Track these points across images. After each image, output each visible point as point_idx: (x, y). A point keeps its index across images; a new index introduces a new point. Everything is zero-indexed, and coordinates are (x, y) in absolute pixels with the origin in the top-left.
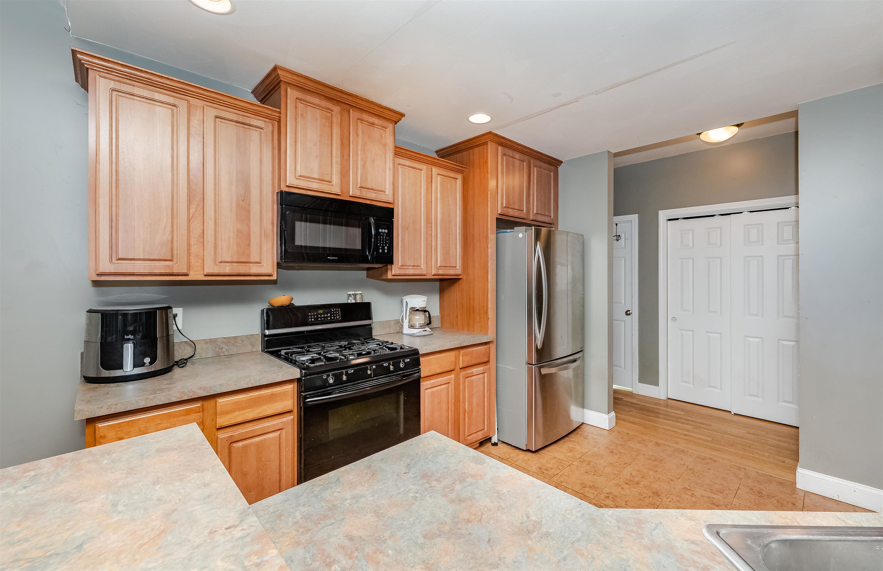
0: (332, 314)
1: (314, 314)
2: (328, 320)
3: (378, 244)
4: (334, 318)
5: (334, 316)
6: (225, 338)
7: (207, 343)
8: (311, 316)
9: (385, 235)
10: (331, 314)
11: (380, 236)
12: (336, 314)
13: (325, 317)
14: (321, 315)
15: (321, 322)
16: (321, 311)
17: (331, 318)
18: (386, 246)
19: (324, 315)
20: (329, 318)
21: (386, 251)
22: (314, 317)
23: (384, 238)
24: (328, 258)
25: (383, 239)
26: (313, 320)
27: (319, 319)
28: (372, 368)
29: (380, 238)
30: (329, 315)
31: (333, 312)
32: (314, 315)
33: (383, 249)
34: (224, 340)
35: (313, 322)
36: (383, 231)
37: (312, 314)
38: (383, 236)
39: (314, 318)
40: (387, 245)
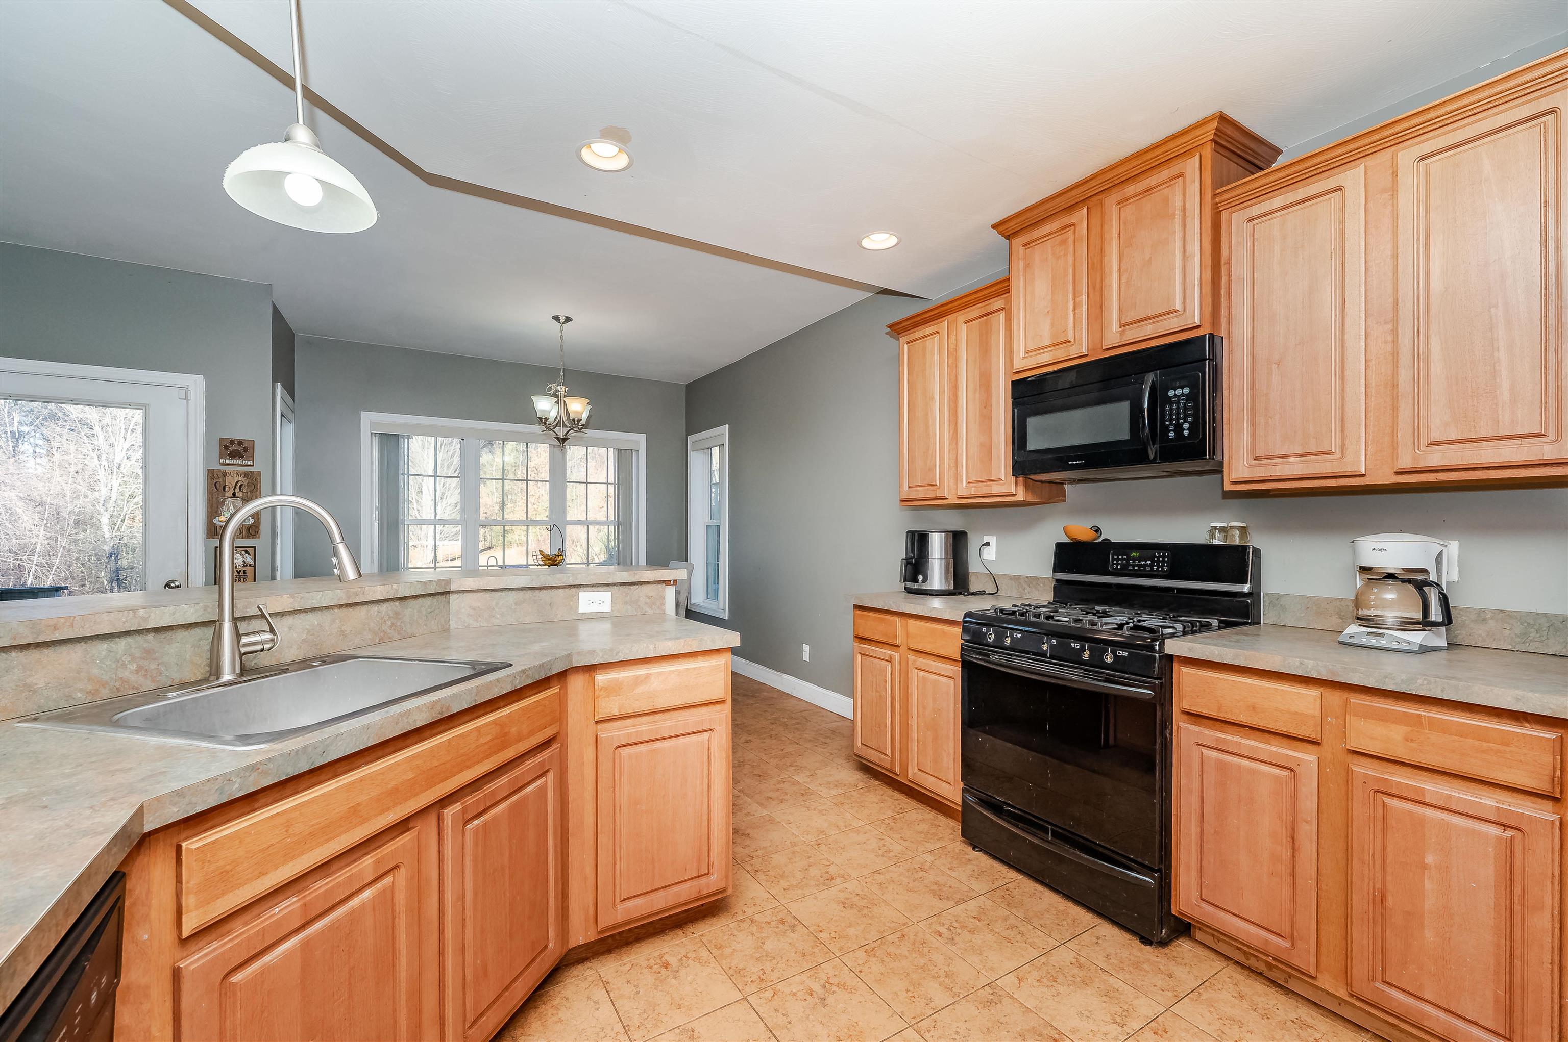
0: (1155, 561)
1: (1122, 557)
2: (1145, 570)
3: (1165, 421)
4: (1157, 569)
5: (1158, 567)
6: (1027, 577)
7: (1011, 579)
8: (1117, 561)
9: (1182, 400)
10: (1153, 561)
11: (1171, 403)
12: (1163, 562)
13: (1140, 566)
14: (1134, 561)
15: (1131, 572)
16: (1135, 554)
17: (1152, 569)
18: (1185, 422)
19: (1139, 562)
20: (1148, 569)
21: (1186, 433)
22: (1122, 562)
23: (1182, 406)
24: (1070, 463)
25: (1178, 408)
26: (1119, 567)
27: (1130, 568)
28: (1051, 642)
29: (1171, 409)
30: (1149, 562)
31: (1158, 558)
32: (1122, 560)
33: (1179, 429)
34: (1027, 580)
35: (1120, 572)
36: (1179, 392)
37: (1120, 557)
38: (1178, 403)
39: (1122, 565)
40: (1190, 419)
